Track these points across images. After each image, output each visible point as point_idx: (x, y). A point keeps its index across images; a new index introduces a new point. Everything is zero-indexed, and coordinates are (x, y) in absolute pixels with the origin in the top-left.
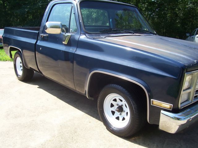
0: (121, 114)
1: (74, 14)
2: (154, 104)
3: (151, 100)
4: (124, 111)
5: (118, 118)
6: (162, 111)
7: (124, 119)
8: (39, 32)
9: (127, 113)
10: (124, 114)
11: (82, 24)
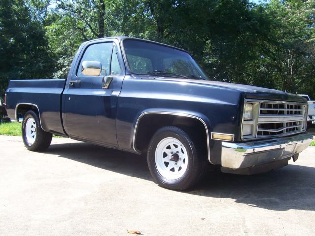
0: (176, 164)
1: (116, 53)
2: (215, 137)
3: (211, 133)
4: (181, 159)
5: (173, 170)
6: (224, 143)
7: (180, 169)
8: (66, 80)
9: (184, 160)
10: (180, 163)
11: (127, 63)
